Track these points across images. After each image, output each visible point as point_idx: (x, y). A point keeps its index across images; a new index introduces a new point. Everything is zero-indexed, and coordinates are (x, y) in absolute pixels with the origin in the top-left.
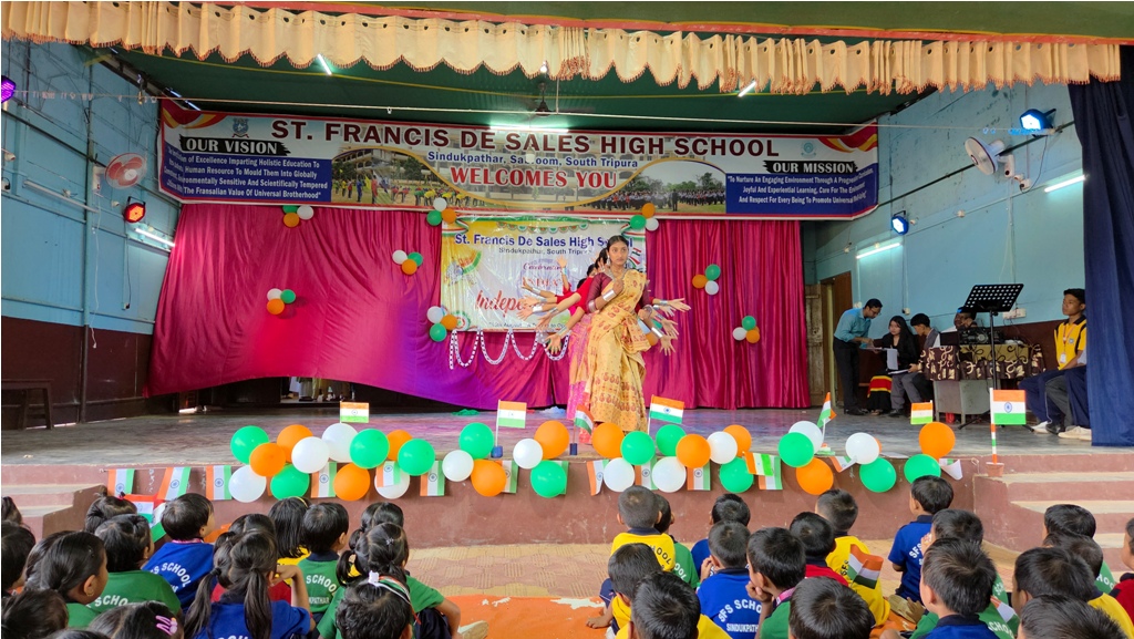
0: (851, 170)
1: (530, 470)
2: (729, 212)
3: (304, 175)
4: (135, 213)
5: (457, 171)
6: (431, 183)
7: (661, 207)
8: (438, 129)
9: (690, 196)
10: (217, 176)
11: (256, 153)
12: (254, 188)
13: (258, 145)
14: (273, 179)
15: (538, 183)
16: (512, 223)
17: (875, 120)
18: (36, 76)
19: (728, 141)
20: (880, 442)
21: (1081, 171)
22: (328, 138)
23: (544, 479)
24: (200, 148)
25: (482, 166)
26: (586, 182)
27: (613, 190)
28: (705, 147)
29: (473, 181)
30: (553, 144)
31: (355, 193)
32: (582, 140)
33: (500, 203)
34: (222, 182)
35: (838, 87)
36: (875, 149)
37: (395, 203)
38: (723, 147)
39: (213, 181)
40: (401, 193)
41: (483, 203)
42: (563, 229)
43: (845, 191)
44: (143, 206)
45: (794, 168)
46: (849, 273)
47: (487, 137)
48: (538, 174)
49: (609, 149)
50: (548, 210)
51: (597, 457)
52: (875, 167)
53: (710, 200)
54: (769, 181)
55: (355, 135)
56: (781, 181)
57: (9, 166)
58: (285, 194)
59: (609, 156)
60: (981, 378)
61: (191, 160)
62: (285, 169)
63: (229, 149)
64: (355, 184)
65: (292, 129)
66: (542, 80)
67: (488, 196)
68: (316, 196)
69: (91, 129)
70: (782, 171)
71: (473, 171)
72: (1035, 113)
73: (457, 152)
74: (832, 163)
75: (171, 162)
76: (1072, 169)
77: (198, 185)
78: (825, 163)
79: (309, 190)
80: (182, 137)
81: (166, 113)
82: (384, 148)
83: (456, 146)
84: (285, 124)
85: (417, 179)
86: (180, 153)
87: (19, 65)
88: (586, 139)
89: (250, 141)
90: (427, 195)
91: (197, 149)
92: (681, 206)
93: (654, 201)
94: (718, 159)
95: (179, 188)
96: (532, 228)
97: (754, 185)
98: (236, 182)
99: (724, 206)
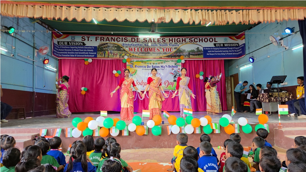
0: (238, 45)
1: (151, 128)
2: (204, 58)
3: (90, 50)
4: (46, 62)
5: (130, 48)
6: (123, 52)
7: (185, 57)
8: (125, 37)
9: (193, 54)
10: (67, 51)
11: (77, 45)
12: (77, 54)
13: (78, 43)
14: (82, 52)
15: (152, 51)
16: (145, 62)
17: (244, 32)
18: (20, 26)
19: (204, 38)
20: (247, 120)
21: (302, 44)
22: (96, 41)
23: (155, 131)
24: (63, 44)
25: (137, 47)
26: (165, 50)
27: (172, 52)
28: (197, 40)
29: (134, 51)
30: (156, 40)
31: (103, 55)
32: (164, 39)
33: (142, 57)
34: (69, 53)
35: (234, 23)
36: (244, 39)
37: (114, 57)
38: (202, 40)
39: (66, 53)
40: (116, 55)
41: (137, 57)
42: (159, 63)
43: (236, 51)
44: (48, 60)
45: (222, 45)
46: (238, 73)
47: (138, 39)
48: (152, 49)
49: (171, 41)
50: (155, 58)
51: (169, 125)
52: (244, 44)
53: (199, 55)
54: (215, 49)
55: (103, 39)
56: (218, 49)
57: (13, 50)
58: (85, 56)
59: (171, 43)
60: (275, 102)
61: (60, 47)
62: (85, 49)
63: (70, 44)
64: (103, 52)
65: (86, 39)
66: (153, 23)
67: (139, 55)
68: (93, 56)
69: (35, 40)
70: (218, 46)
71: (134, 48)
72: (289, 28)
73: (130, 43)
74: (232, 43)
75: (55, 48)
76: (299, 44)
77: (62, 54)
78: (230, 43)
79: (91, 55)
80: (58, 41)
81: (54, 35)
82: (111, 43)
83: (130, 42)
84: (85, 37)
86: (58, 46)
87: (15, 23)
88: (165, 39)
89: (75, 42)
90: (122, 55)
91: (62, 44)
93: (183, 55)
94: (201, 43)
95: (57, 55)
96: (151, 63)
97: (211, 50)
98: (72, 53)
99: (203, 56)
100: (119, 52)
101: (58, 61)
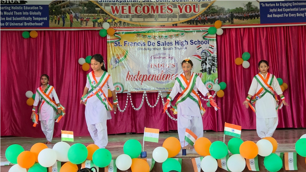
2: (262, 23)
3: (35, 13)
5: (114, 8)
6: (101, 15)
7: (224, 22)
9: (240, 15)
14: (19, 16)
15: (158, 12)
16: (144, 34)
25: (127, 4)
26: (183, 10)
27: (198, 14)
33: (138, 23)
40: (85, 21)
42: (171, 36)
48: (157, 7)
50: (163, 26)
51: (197, 156)
53: (251, 17)
54: (284, 5)
56: (291, 5)
58: (26, 24)
62: (25, 11)
64: (61, 17)
68: (41, 24)
71: (123, 7)
79: (38, 22)
85: (94, 13)
90: (99, 21)
93: (221, 19)
96: (155, 37)
97: (276, 7)
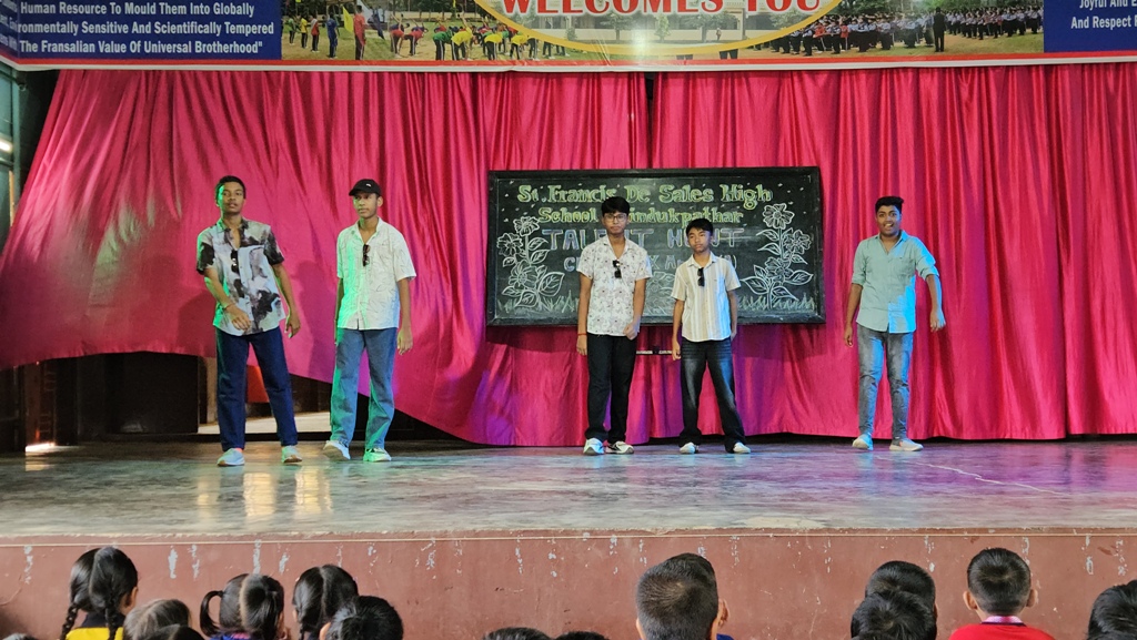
2: (1050, 49)
6: (464, 15)
7: (910, 45)
9: (970, 20)
10: (78, 19)
12: (142, 37)
14: (177, 19)
15: (667, 8)
27: (815, 15)
29: (542, 8)
31: (324, 41)
33: (594, 48)
34: (88, 28)
37: (398, 57)
39: (71, 28)
40: (407, 37)
41: (562, 51)
50: (687, 60)
53: (1011, 28)
58: (200, 47)
64: (323, 23)
67: (571, 37)
68: (254, 48)
77: (44, 36)
79: (241, 39)
85: (439, 11)
90: (457, 38)
92: (951, 40)
95: (12, 43)
98: (111, 28)
99: (1040, 37)
100: (434, 20)
101: (16, 87)
